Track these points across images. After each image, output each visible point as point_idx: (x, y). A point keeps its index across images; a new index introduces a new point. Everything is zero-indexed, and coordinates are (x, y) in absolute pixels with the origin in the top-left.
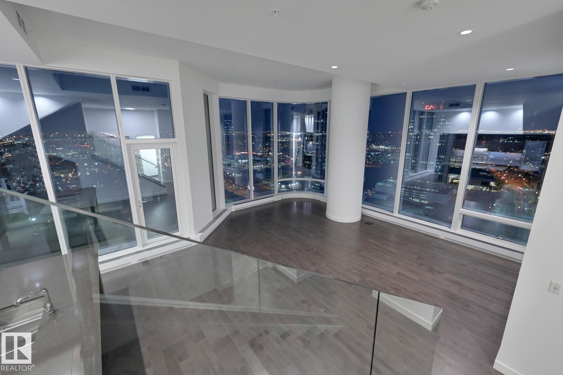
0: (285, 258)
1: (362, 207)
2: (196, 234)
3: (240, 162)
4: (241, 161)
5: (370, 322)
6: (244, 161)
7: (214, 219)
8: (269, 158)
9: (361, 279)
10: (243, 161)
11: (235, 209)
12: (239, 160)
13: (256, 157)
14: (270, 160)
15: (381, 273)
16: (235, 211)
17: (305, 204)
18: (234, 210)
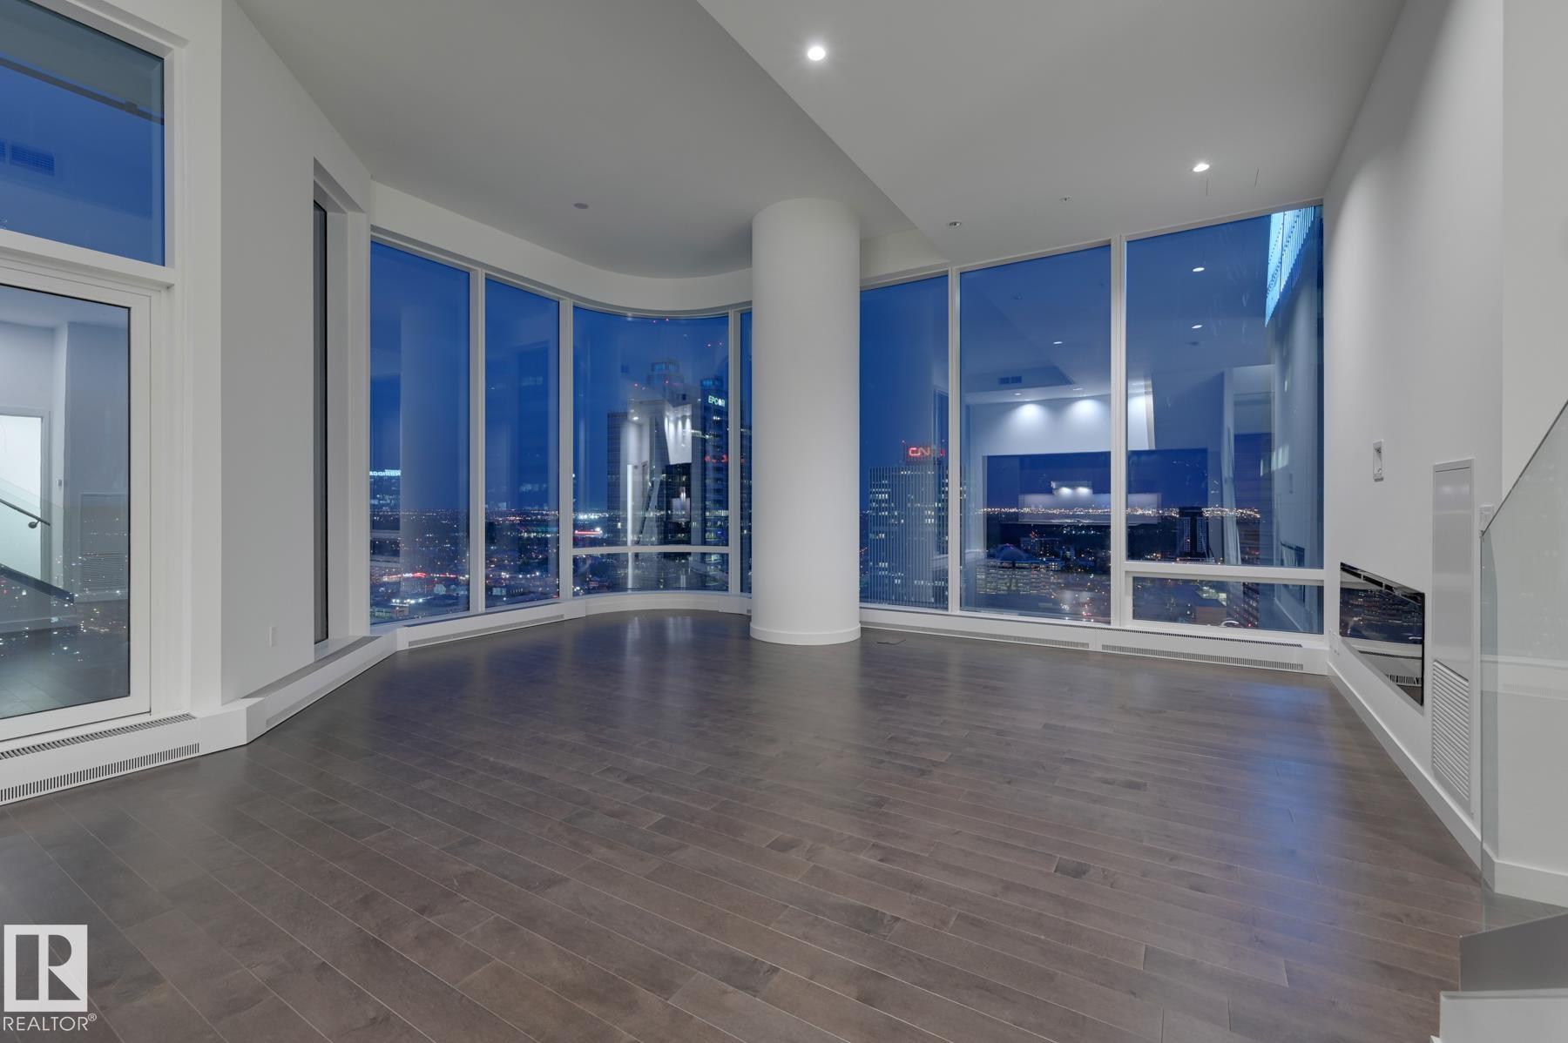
0: (652, 739)
1: (861, 608)
2: (223, 705)
3: (395, 607)
4: (402, 603)
5: (1059, 856)
6: (413, 602)
7: (315, 662)
8: (499, 589)
9: (950, 754)
10: (408, 600)
11: (409, 645)
12: (394, 601)
13: (453, 586)
14: (504, 596)
15: (999, 733)
16: (411, 652)
17: (671, 621)
18: (407, 647)
